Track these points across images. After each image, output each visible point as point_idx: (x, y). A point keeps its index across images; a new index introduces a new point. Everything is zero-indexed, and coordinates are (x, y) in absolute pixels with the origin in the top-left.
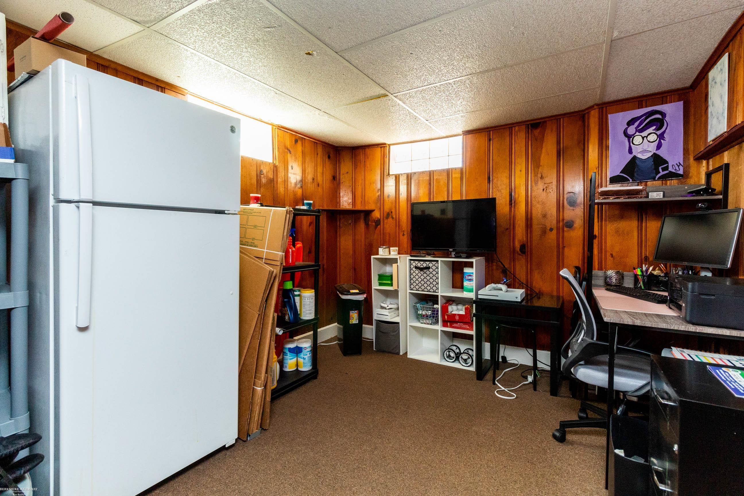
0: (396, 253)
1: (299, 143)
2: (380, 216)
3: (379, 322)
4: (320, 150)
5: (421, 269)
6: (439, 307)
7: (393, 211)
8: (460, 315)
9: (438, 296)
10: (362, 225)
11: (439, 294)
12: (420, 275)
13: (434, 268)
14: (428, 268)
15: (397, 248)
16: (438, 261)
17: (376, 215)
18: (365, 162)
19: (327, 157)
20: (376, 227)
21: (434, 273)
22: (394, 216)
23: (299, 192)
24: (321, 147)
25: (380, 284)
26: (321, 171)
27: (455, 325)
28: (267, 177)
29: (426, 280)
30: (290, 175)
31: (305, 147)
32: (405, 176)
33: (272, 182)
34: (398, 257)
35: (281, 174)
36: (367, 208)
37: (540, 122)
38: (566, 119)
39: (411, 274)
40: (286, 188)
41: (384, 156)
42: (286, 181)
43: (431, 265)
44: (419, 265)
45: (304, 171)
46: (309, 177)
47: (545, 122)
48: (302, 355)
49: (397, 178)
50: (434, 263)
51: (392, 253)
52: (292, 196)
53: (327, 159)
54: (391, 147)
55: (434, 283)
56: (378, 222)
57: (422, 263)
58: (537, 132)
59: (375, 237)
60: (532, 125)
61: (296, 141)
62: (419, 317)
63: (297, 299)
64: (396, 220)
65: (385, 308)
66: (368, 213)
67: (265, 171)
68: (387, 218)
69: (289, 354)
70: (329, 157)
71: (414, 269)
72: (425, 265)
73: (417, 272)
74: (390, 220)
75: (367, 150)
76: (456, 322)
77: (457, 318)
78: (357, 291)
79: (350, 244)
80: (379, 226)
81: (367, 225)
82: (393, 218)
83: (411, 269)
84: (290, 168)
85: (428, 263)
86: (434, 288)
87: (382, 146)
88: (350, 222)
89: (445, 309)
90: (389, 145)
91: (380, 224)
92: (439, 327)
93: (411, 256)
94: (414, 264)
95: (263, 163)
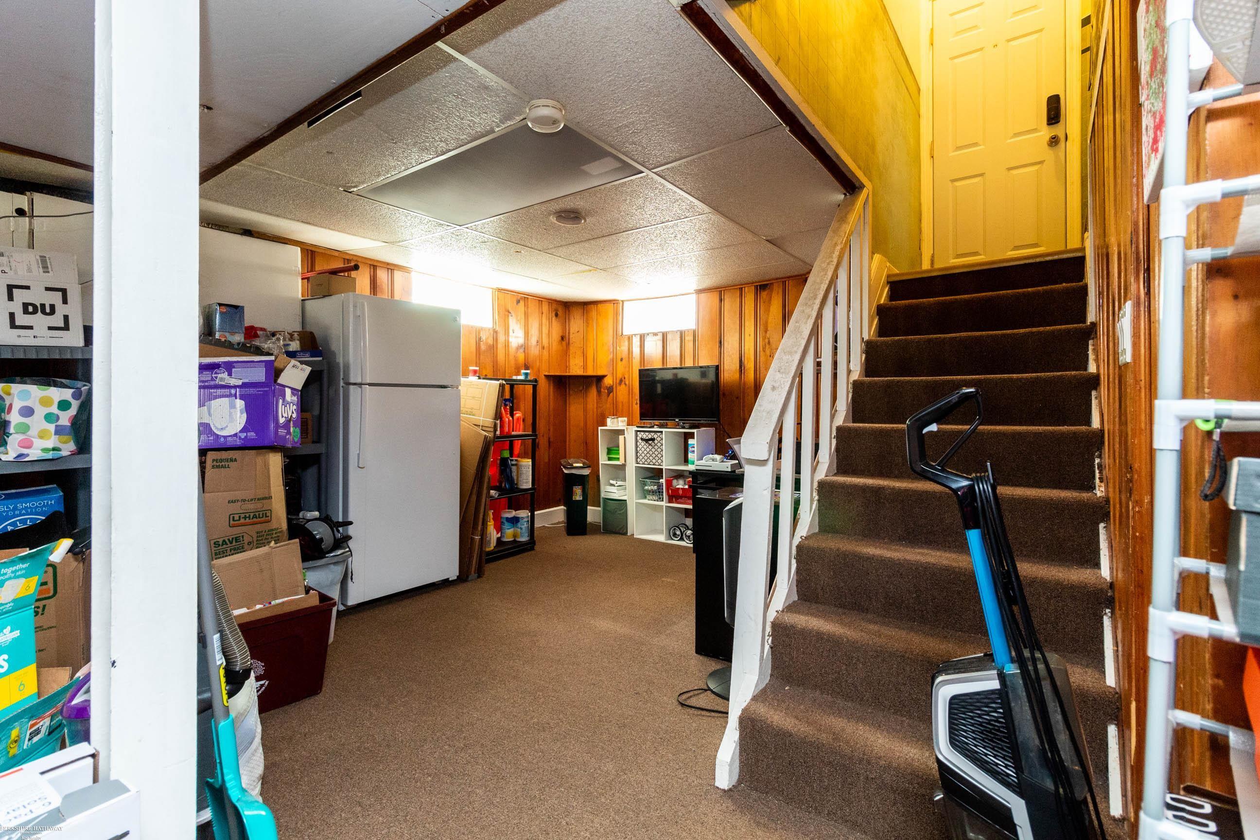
0: (625, 423)
1: (522, 303)
2: (613, 382)
3: (606, 500)
4: (545, 307)
5: (647, 441)
6: (663, 481)
7: (626, 377)
8: (683, 489)
9: (662, 469)
10: (593, 392)
11: (664, 467)
12: (645, 447)
13: (659, 439)
14: (653, 440)
15: (626, 419)
16: (662, 432)
17: (608, 381)
18: (597, 319)
19: (554, 314)
20: (608, 395)
21: (659, 445)
22: (627, 383)
23: (521, 357)
24: (547, 304)
25: (610, 459)
26: (547, 332)
27: (679, 500)
28: (487, 343)
29: (651, 453)
30: (511, 339)
31: (528, 308)
32: (638, 337)
33: (493, 348)
34: (624, 428)
35: (501, 338)
36: (600, 373)
37: (767, 284)
38: (791, 282)
39: (637, 447)
40: (507, 354)
41: (616, 314)
42: (507, 345)
43: (655, 436)
44: (644, 436)
45: (527, 334)
46: (533, 341)
47: (772, 284)
48: (519, 525)
49: (630, 338)
50: (659, 434)
51: (620, 424)
52: (512, 362)
53: (554, 318)
54: (626, 304)
55: (659, 456)
56: (610, 390)
57: (647, 434)
58: (764, 294)
59: (608, 406)
60: (760, 286)
61: (518, 302)
62: (645, 494)
63: (514, 468)
64: (629, 387)
65: (613, 485)
66: (600, 379)
67: (484, 338)
68: (620, 384)
69: (507, 524)
70: (557, 315)
71: (640, 441)
72: (650, 437)
73: (643, 444)
74: (623, 386)
75: (599, 305)
76: (681, 497)
77: (681, 492)
78: (581, 465)
79: (581, 413)
80: (611, 394)
81: (599, 392)
82: (625, 384)
83: (637, 441)
84: (511, 331)
85: (653, 434)
86: (659, 461)
87: (614, 302)
88: (581, 388)
89: (669, 483)
90: (623, 301)
91: (612, 391)
92: (664, 503)
93: (637, 427)
94: (640, 436)
95: (482, 329)
